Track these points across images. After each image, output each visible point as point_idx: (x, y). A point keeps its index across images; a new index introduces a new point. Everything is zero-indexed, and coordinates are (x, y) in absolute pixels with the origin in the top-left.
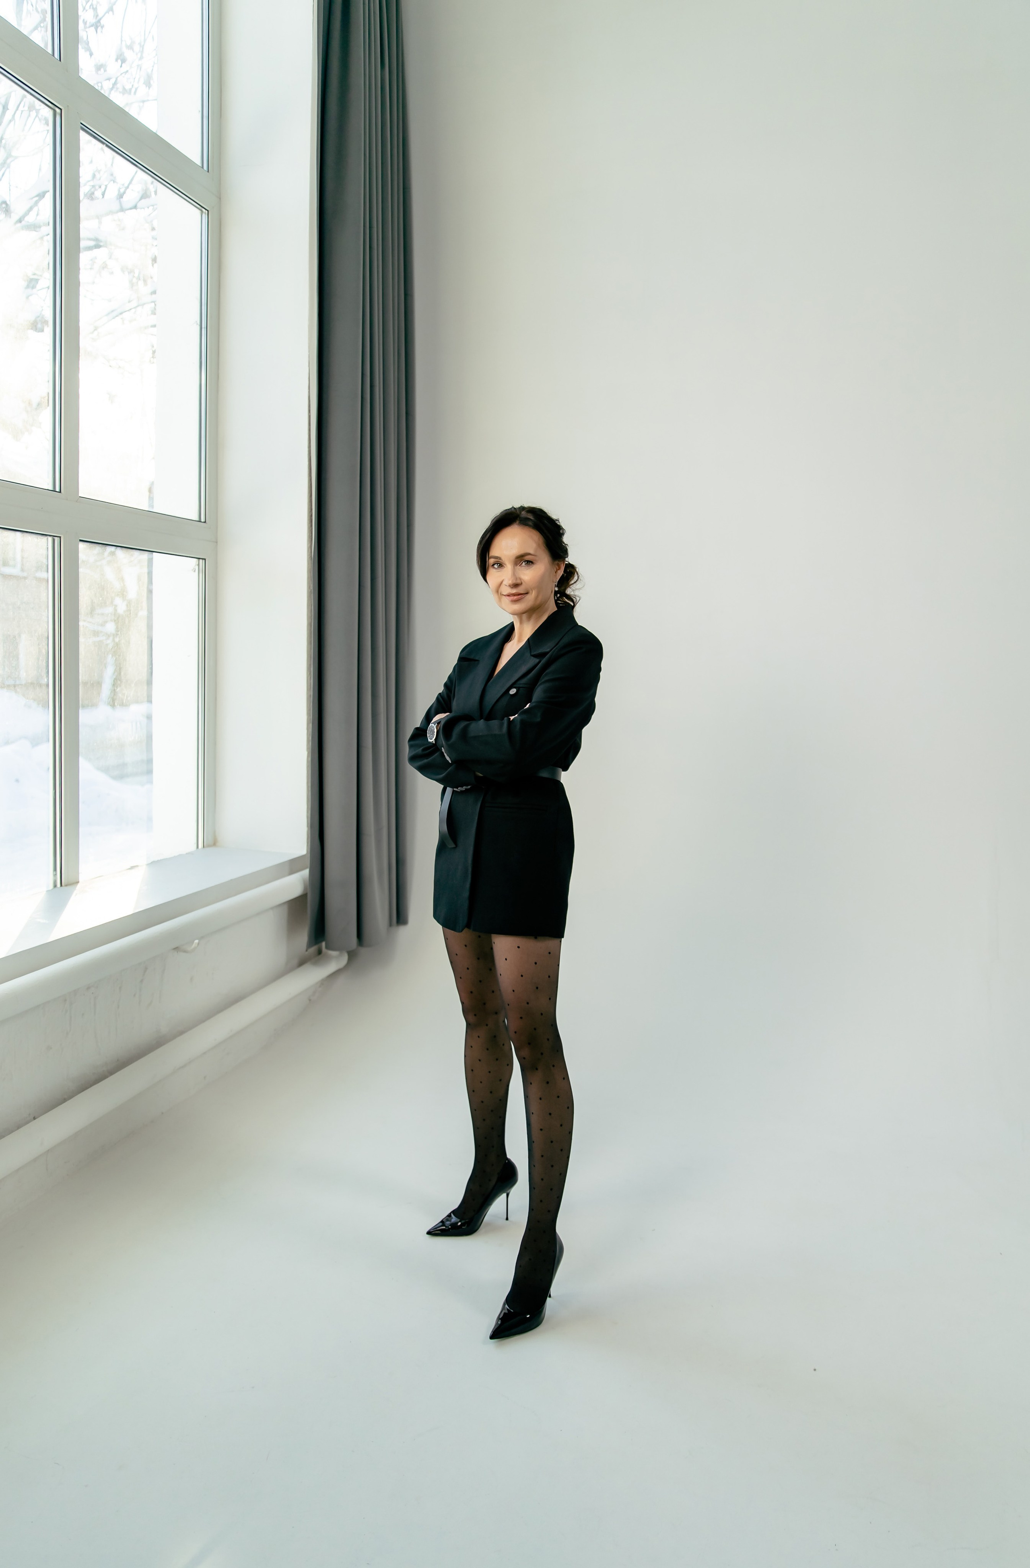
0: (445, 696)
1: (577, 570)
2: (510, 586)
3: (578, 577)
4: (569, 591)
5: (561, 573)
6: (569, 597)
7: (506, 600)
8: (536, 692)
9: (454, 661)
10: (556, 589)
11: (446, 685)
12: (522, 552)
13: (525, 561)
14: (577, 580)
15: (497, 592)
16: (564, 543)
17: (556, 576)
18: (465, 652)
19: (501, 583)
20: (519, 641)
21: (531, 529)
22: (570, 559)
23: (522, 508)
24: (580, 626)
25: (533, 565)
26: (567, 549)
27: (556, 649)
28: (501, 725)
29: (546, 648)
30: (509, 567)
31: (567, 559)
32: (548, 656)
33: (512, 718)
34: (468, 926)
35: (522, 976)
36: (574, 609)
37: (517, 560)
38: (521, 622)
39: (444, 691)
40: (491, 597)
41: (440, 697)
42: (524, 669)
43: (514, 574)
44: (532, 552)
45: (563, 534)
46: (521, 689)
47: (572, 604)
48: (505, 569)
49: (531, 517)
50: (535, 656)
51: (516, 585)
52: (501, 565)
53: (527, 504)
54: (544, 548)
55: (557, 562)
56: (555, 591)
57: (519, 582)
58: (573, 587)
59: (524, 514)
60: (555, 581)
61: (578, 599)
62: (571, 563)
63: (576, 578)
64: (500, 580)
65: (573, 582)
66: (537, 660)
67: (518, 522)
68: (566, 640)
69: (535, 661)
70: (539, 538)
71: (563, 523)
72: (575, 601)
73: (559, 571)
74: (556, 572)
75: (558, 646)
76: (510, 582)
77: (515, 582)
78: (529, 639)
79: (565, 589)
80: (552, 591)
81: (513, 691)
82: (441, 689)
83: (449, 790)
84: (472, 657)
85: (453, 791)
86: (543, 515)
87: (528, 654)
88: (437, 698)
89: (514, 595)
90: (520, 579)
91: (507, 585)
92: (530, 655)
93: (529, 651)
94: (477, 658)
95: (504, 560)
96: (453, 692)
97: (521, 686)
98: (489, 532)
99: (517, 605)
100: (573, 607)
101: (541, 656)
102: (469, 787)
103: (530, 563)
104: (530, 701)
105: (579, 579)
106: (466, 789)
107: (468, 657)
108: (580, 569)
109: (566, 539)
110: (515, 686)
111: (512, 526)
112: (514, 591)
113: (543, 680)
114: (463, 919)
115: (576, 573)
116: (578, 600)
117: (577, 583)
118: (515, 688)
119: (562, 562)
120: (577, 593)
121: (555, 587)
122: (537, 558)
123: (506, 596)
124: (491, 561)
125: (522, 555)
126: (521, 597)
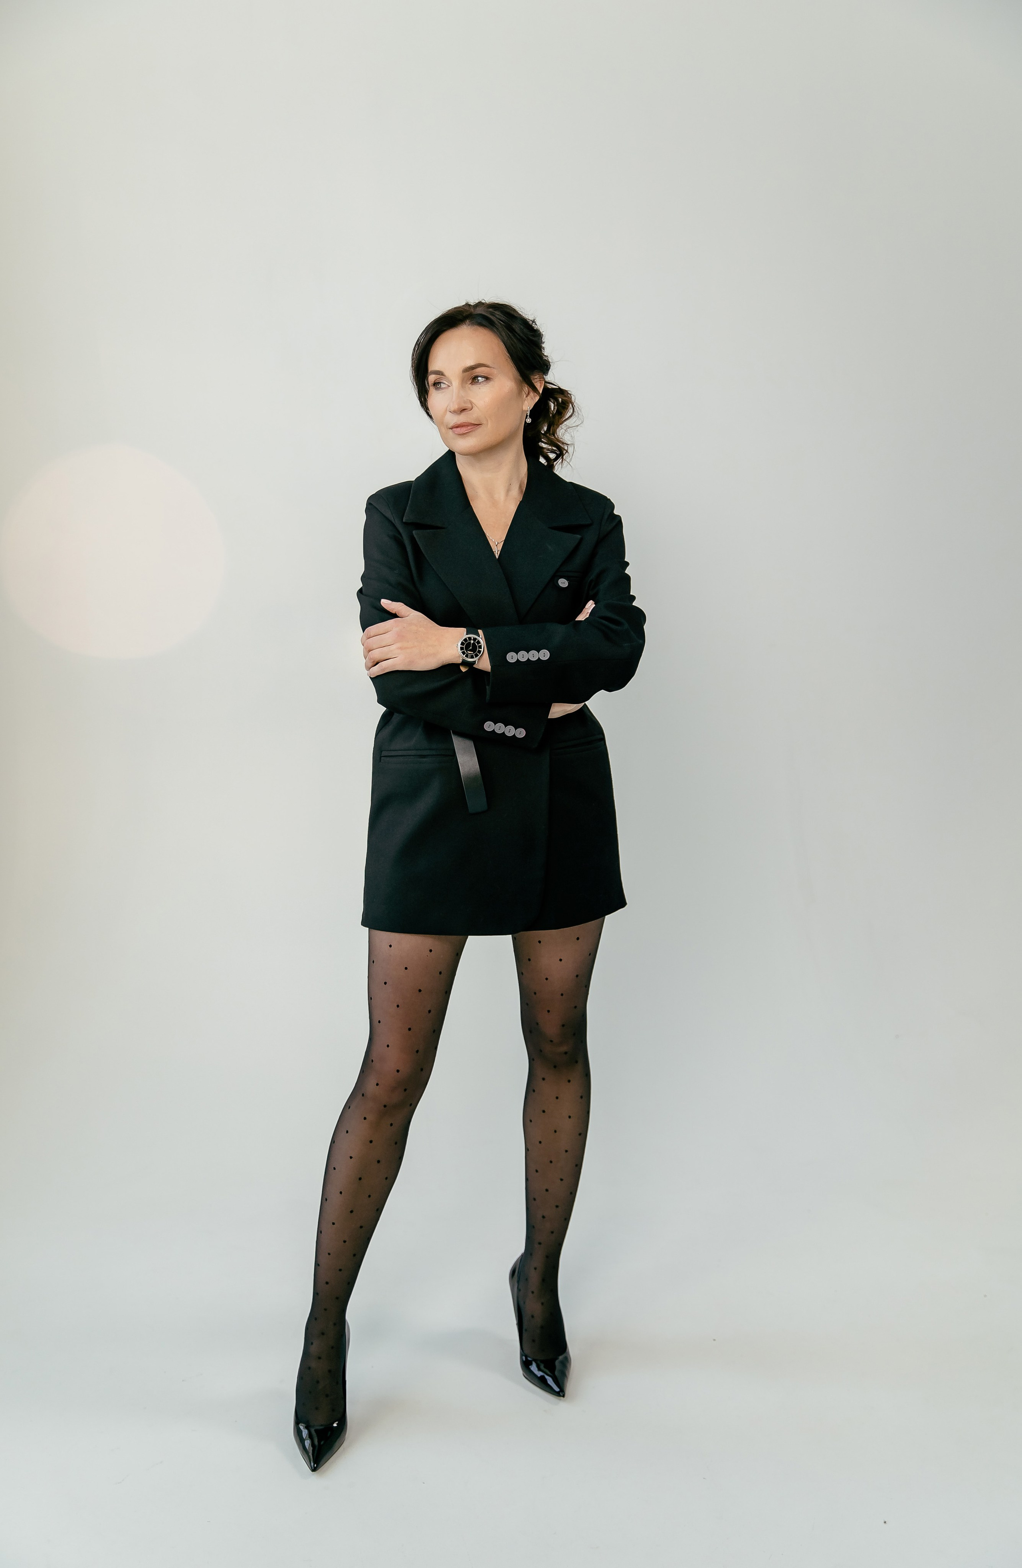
2: (455, 412)
5: (537, 395)
7: (452, 434)
13: (478, 377)
17: (526, 400)
19: (446, 409)
25: (490, 382)
37: (468, 373)
43: (460, 394)
44: (488, 362)
46: (572, 579)
48: (451, 389)
49: (492, 315)
51: (461, 412)
52: (445, 385)
55: (528, 378)
56: (526, 423)
57: (467, 406)
64: (444, 406)
67: (470, 321)
70: (499, 344)
74: (527, 396)
76: (455, 408)
77: (461, 406)
81: (563, 583)
84: (428, 522)
89: (462, 426)
91: (452, 412)
94: (439, 525)
95: (447, 376)
103: (485, 379)
107: (422, 522)
111: (460, 329)
112: (461, 420)
118: (564, 578)
119: (539, 380)
121: (526, 418)
122: (495, 371)
123: (451, 428)
124: (432, 378)
125: (472, 368)
126: (471, 429)
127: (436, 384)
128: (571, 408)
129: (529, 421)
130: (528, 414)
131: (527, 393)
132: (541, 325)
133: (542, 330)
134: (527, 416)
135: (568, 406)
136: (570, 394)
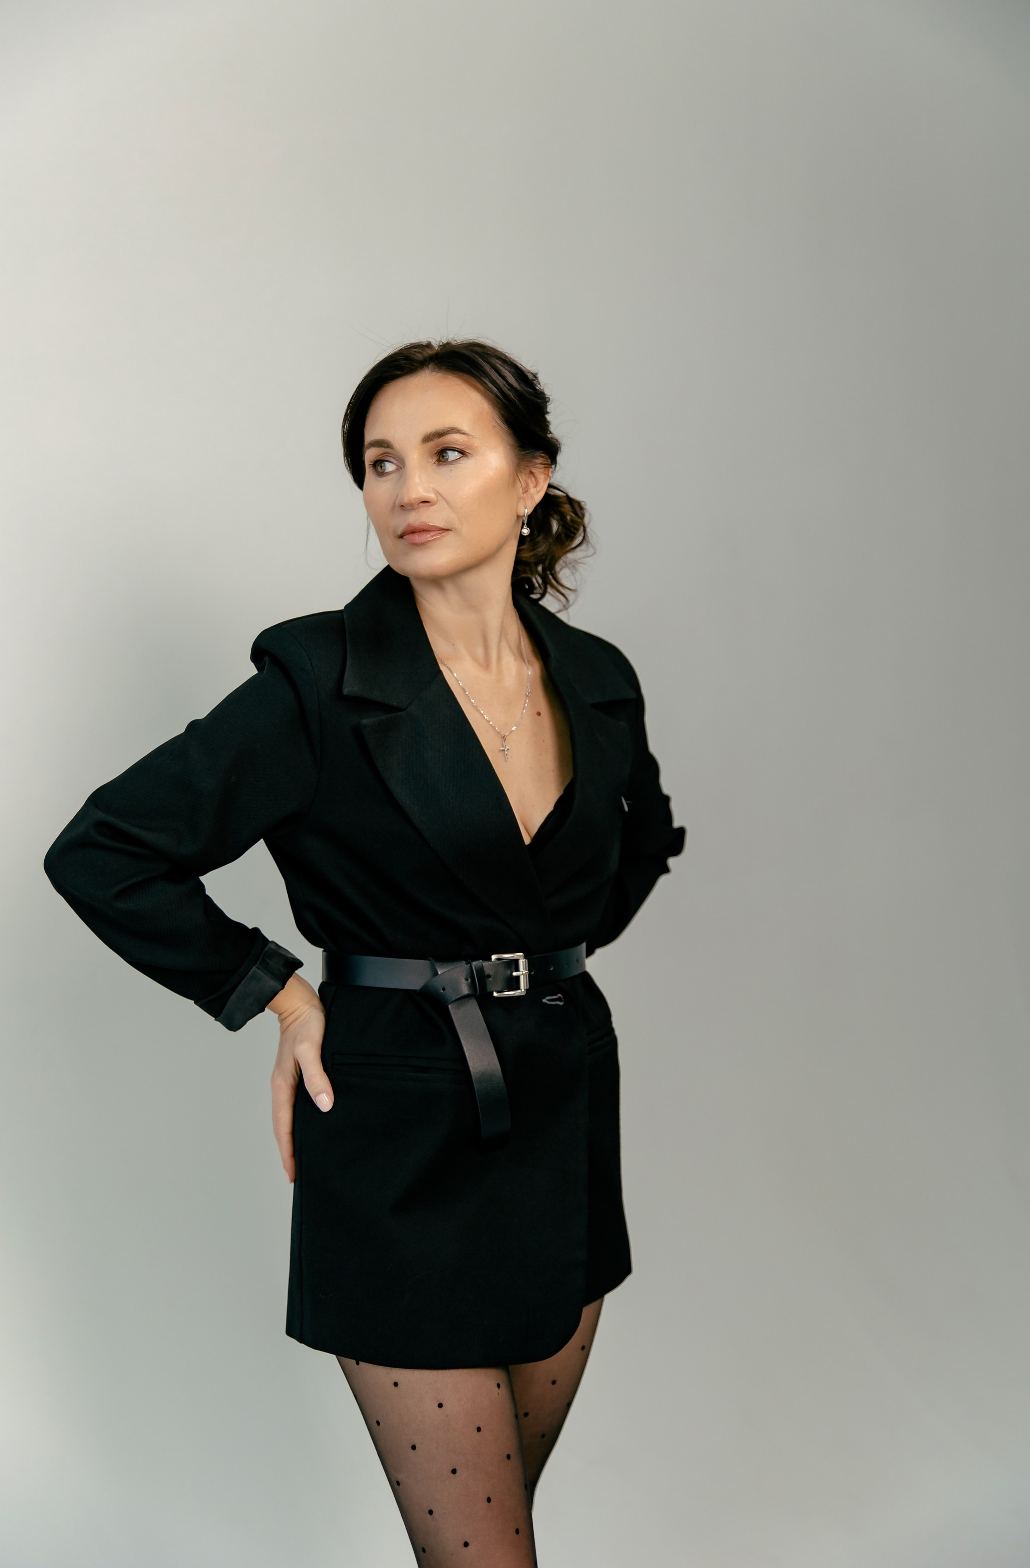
12: (440, 425)
73: (532, 487)
119: (543, 468)
121: (522, 527)
122: (476, 443)
123: (401, 537)
125: (440, 434)
126: (437, 535)
127: (378, 464)
128: (580, 535)
129: (526, 531)
130: (526, 522)
132: (547, 384)
133: (547, 392)
135: (578, 530)
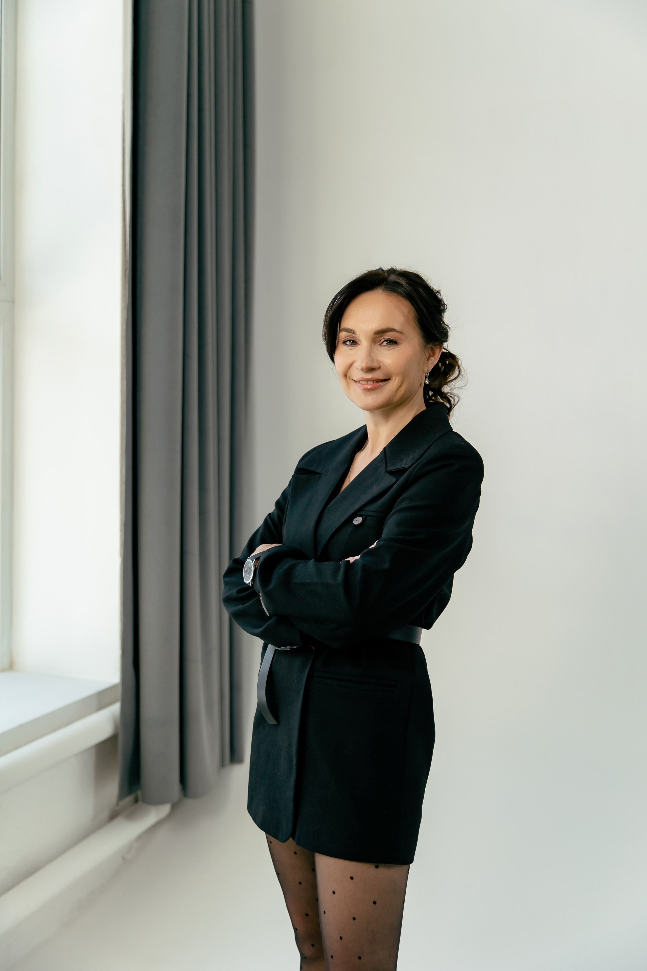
0: (276, 518)
1: (460, 362)
2: (362, 370)
3: (459, 371)
4: (446, 389)
5: (435, 360)
6: (445, 396)
7: (357, 389)
8: (387, 525)
9: (291, 472)
10: (427, 382)
11: (278, 504)
12: (384, 326)
13: (386, 341)
14: (458, 376)
15: (345, 375)
16: (444, 323)
17: (427, 364)
18: (304, 461)
19: (351, 365)
20: (373, 451)
21: (400, 298)
22: (451, 346)
23: (392, 271)
24: (456, 434)
25: (397, 346)
26: (447, 332)
27: (418, 464)
28: (338, 568)
29: (405, 463)
30: (364, 343)
31: (445, 345)
32: (406, 474)
33: (352, 559)
34: (293, 836)
35: (354, 919)
36: (451, 413)
37: (377, 336)
38: (376, 425)
39: (275, 511)
40: (339, 383)
41: (269, 519)
42: (375, 490)
43: (370, 354)
44: (397, 327)
45: (443, 311)
46: (368, 518)
47: (448, 405)
48: (359, 347)
49: (402, 281)
50: (391, 473)
51: (370, 370)
52: (354, 342)
53: (400, 266)
54: (414, 325)
55: (430, 346)
56: (425, 384)
57: (375, 365)
58: (452, 384)
59: (393, 278)
60: (426, 370)
61: (456, 399)
62: (452, 352)
63: (456, 373)
64: (350, 361)
65: (452, 378)
66: (394, 480)
67: (383, 286)
68: (433, 452)
69: (389, 480)
70: (409, 311)
71: (445, 296)
72: (452, 403)
73: (432, 358)
74: (428, 359)
75: (420, 460)
76: (364, 365)
77: (370, 365)
78: (385, 447)
79: (441, 386)
80: (421, 384)
81: (358, 521)
82: (272, 508)
83: (271, 648)
84: (312, 469)
85: (276, 650)
86: (418, 281)
87: (382, 470)
88: (266, 521)
89: (367, 380)
90: (378, 362)
91: (360, 368)
92: (384, 470)
93: (384, 465)
94: (318, 471)
95: (358, 335)
96: (285, 514)
97: (369, 513)
98: (343, 294)
99: (371, 397)
100: (450, 410)
101: (398, 473)
102: (294, 647)
103: (392, 342)
104: (378, 536)
105: (461, 376)
106: (291, 649)
107: (308, 469)
108: (464, 361)
109: (447, 318)
110: (361, 513)
111: (374, 291)
112: (369, 376)
113: (398, 508)
114: (286, 825)
115: (457, 367)
116: (456, 401)
117: (458, 379)
118: (361, 516)
119: (438, 347)
120: (455, 392)
121: (425, 379)
122: (403, 336)
124: (343, 335)
125: (381, 331)
130: (428, 376)
131: (428, 357)
134: (426, 377)
136: (457, 358)
